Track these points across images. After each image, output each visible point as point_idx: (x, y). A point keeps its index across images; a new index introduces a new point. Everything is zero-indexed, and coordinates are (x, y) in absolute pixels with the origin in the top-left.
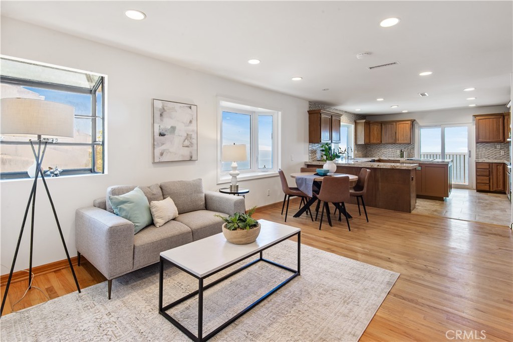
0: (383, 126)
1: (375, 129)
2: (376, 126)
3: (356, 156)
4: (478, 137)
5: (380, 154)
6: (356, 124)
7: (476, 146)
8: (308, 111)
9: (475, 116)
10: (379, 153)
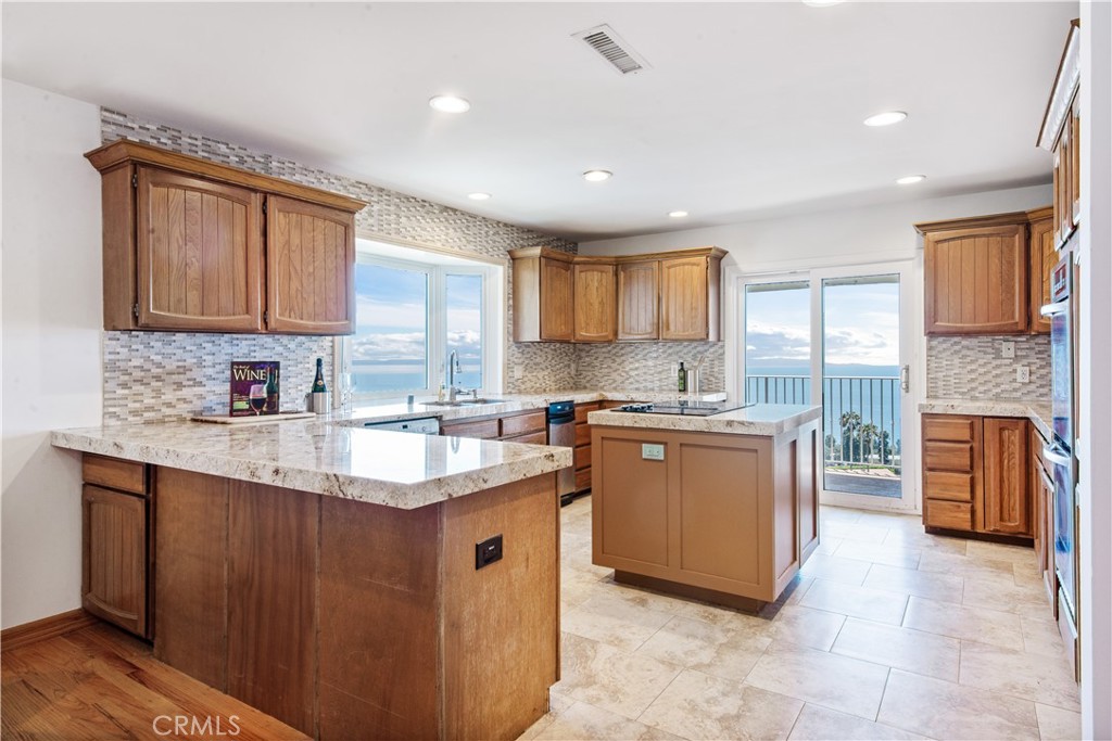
0: (622, 275)
1: (594, 284)
2: (596, 275)
3: (512, 387)
4: (932, 315)
5: (619, 379)
6: (514, 260)
7: (930, 349)
8: (91, 156)
9: (924, 228)
10: (614, 375)
